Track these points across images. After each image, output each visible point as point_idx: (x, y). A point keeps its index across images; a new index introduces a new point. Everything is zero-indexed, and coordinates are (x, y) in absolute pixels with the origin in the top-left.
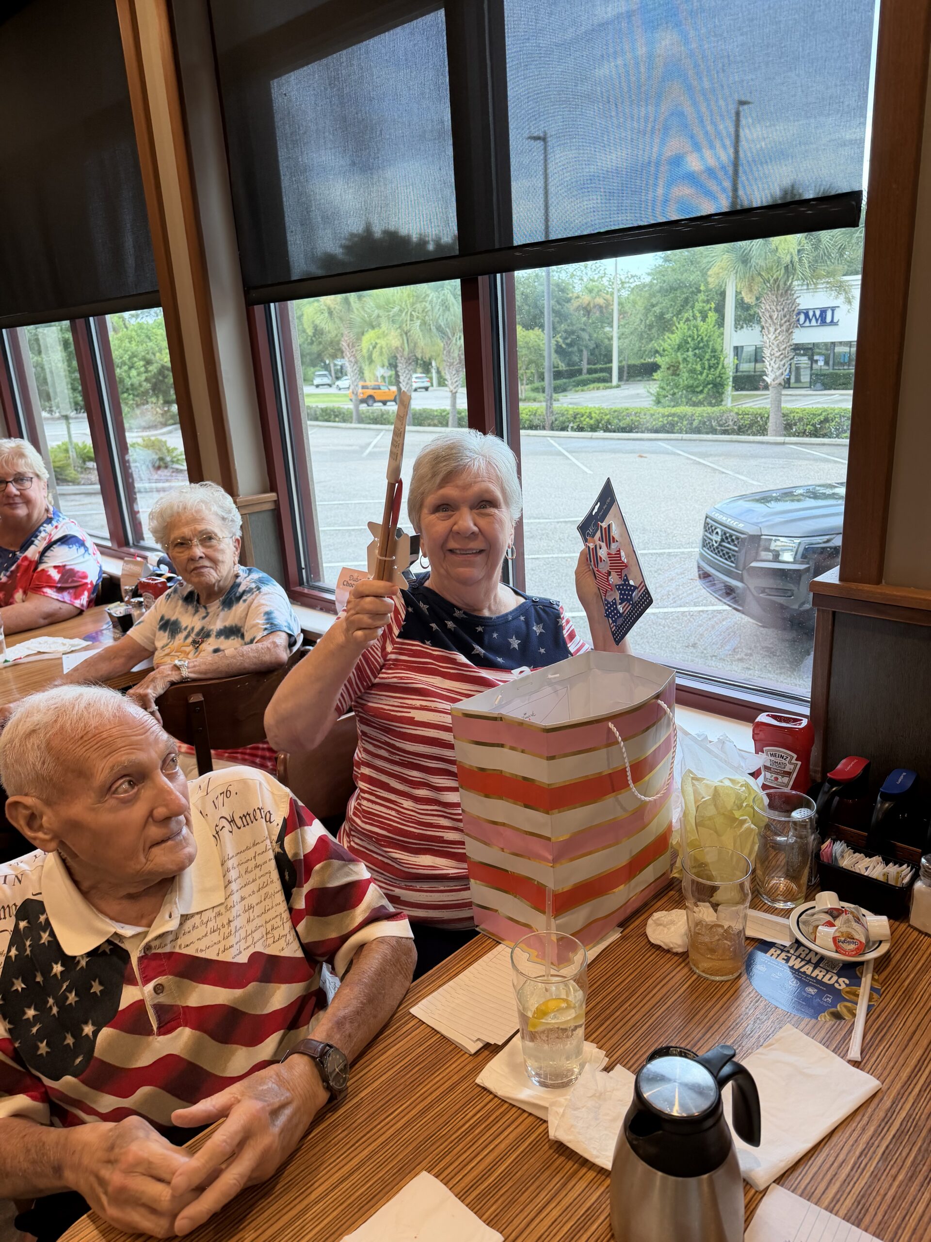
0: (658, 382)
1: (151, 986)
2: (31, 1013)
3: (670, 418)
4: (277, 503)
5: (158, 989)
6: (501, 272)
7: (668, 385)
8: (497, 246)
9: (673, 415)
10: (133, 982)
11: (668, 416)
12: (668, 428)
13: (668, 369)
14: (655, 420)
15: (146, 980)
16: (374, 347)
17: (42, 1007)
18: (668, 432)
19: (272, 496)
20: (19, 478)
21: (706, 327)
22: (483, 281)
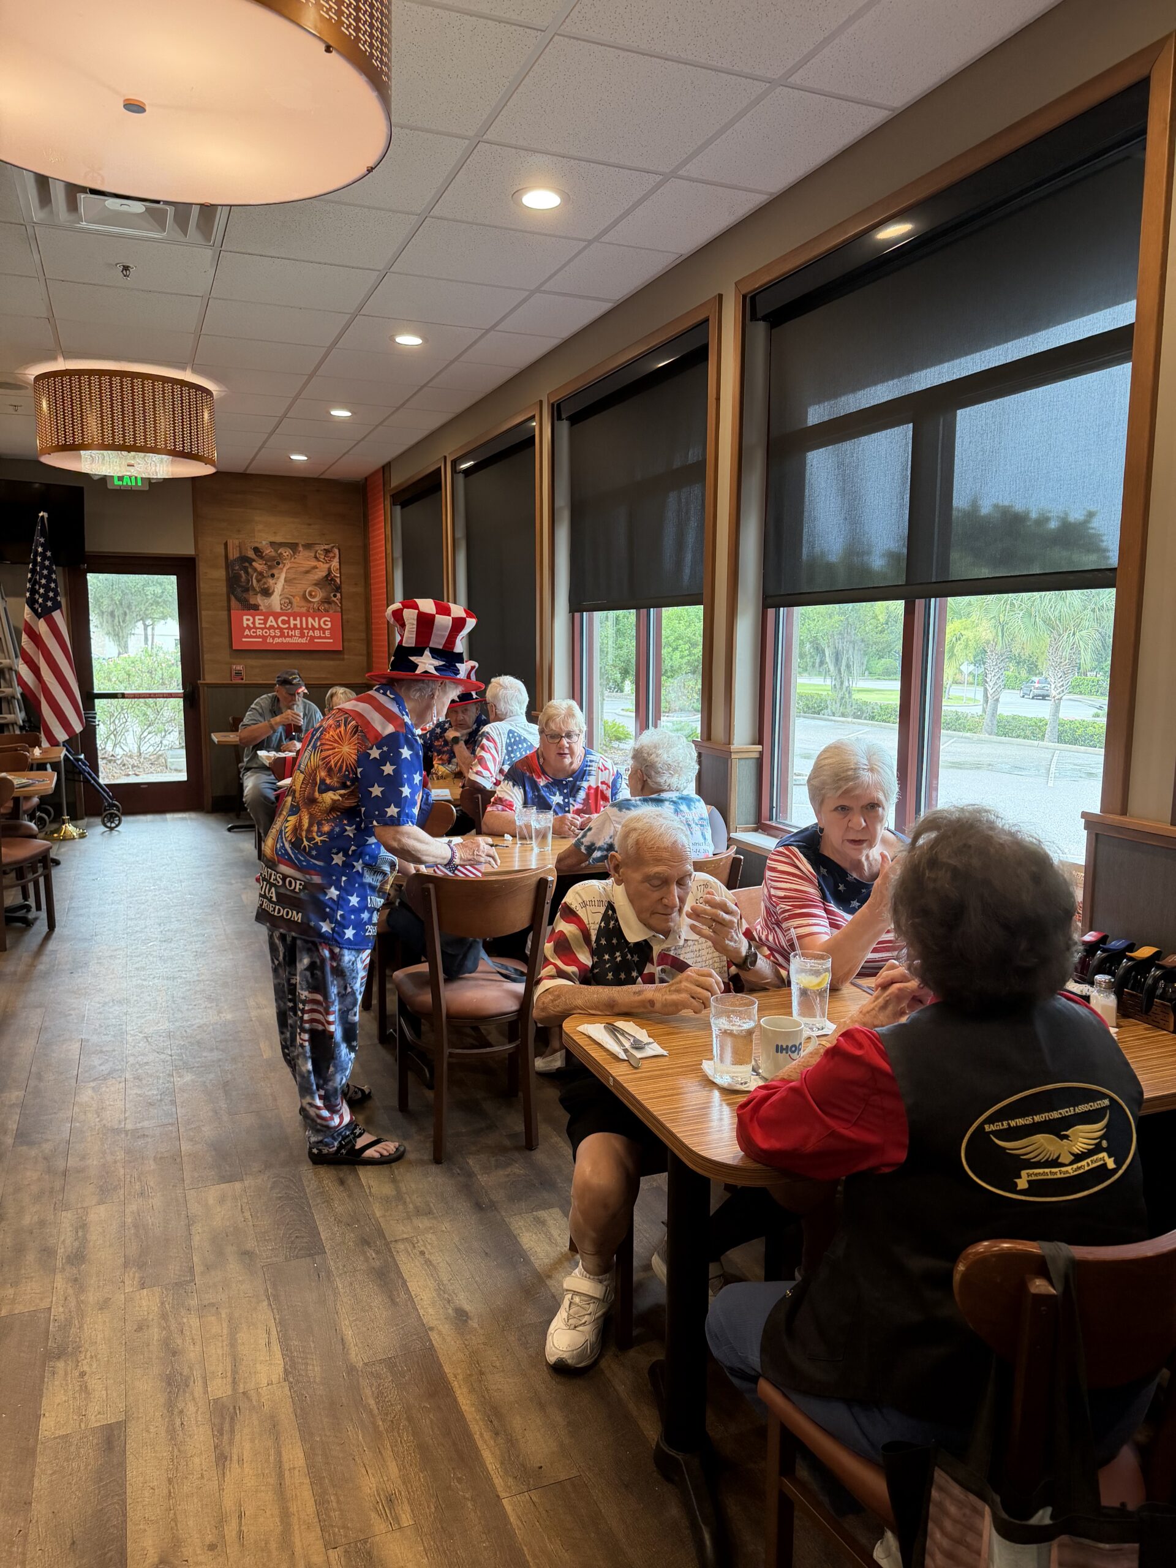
1: (660, 968)
2: (607, 957)
4: (761, 753)
5: (663, 971)
6: (936, 597)
8: (934, 580)
10: (653, 964)
15: (659, 965)
17: (612, 955)
19: (759, 748)
20: (569, 735)
22: (919, 603)
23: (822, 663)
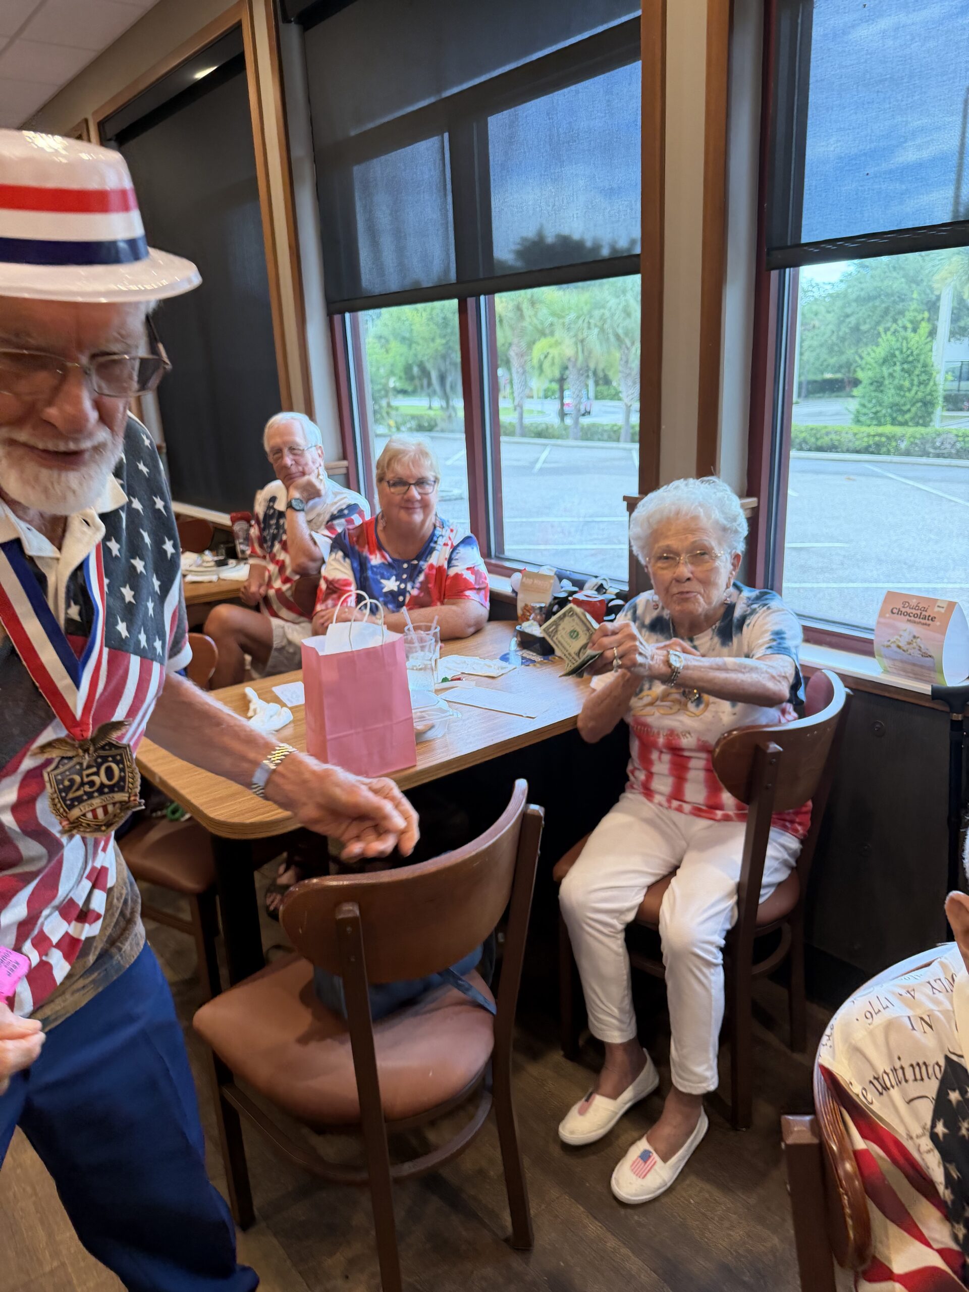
0: (858, 400)
3: (877, 438)
7: (870, 401)
9: (880, 435)
11: (874, 436)
12: (874, 448)
13: (871, 384)
14: (857, 439)
16: (546, 357)
18: (872, 453)
20: (422, 482)
21: (916, 340)
23: (430, 384)
